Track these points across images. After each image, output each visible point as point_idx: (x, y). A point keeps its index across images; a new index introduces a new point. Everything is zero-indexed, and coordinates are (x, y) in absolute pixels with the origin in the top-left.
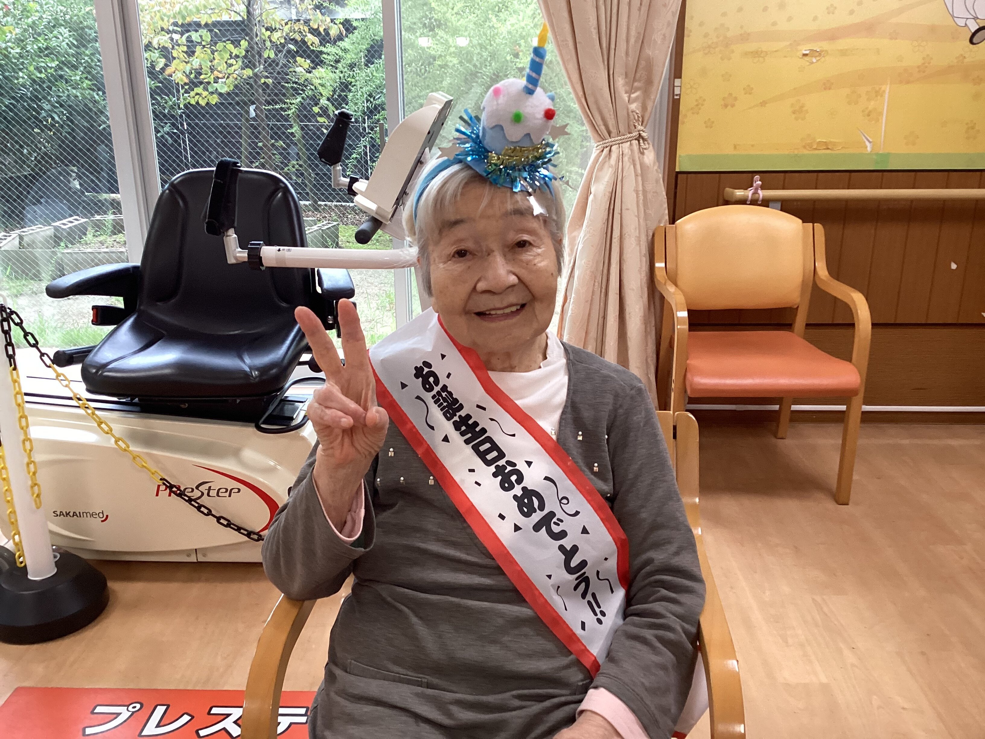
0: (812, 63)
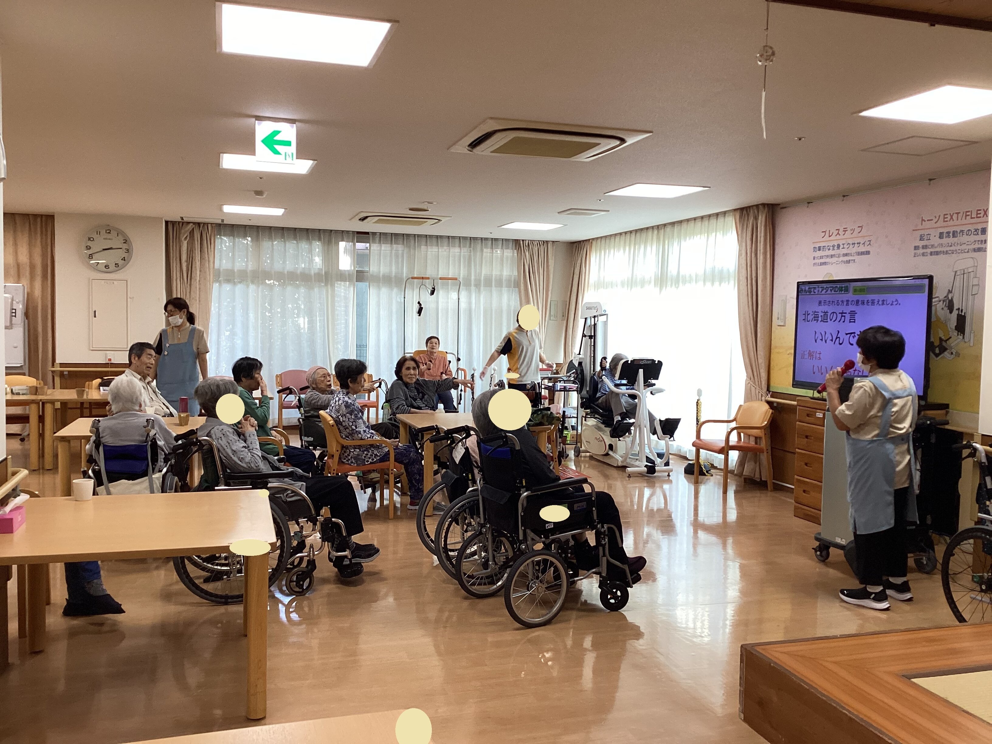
0: (790, 357)
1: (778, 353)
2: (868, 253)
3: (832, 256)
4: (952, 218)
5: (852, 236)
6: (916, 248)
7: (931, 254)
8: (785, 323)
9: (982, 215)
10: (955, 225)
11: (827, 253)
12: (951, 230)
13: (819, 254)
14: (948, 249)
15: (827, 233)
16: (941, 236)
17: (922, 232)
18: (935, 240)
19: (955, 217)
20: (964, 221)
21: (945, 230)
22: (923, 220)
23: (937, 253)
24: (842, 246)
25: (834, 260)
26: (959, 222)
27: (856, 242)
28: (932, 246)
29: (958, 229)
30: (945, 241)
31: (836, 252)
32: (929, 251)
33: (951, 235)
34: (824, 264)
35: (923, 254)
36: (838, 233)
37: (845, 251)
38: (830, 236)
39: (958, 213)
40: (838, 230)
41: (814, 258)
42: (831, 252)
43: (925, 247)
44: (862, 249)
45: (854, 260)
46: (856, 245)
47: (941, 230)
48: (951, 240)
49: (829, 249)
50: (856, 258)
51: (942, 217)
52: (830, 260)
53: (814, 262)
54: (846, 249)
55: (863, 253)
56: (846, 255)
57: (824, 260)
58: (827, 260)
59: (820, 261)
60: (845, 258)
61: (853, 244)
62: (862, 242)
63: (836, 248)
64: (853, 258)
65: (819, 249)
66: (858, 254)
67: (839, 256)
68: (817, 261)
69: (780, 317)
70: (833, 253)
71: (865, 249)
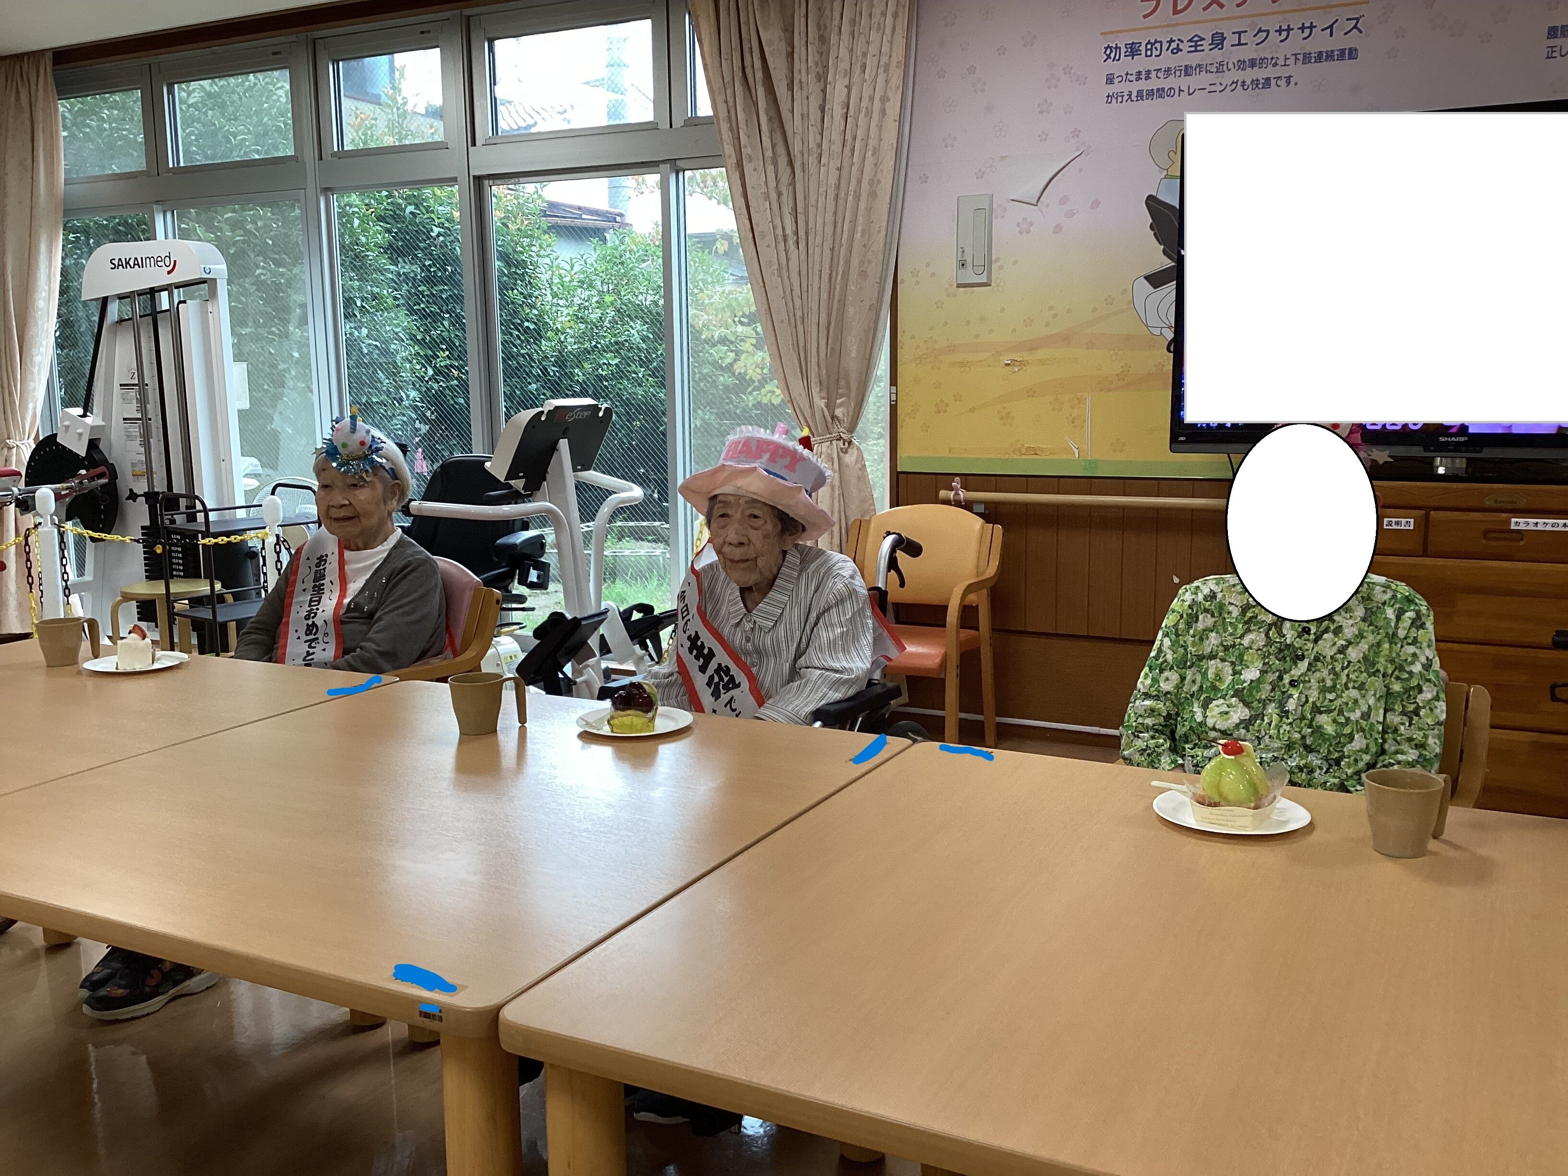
0: (1014, 372)
1: (963, 364)
2: (1352, 53)
3: (1187, 71)
6: (1557, 32)
8: (989, 276)
11: (1167, 60)
13: (1126, 65)
24: (1233, 39)
25: (1198, 81)
27: (1296, 25)
31: (1208, 55)
34: (1161, 93)
37: (1247, 53)
38: (1176, 12)
41: (1110, 80)
42: (1185, 59)
44: (1321, 42)
45: (1289, 78)
46: (1296, 34)
49: (1179, 50)
50: (1296, 70)
52: (1184, 82)
53: (1111, 89)
54: (1251, 46)
55: (1330, 56)
56: (1253, 63)
57: (1154, 84)
58: (1166, 84)
59: (1135, 87)
60: (1249, 75)
61: (1280, 31)
62: (1322, 21)
63: (1206, 46)
64: (1284, 72)
65: (1133, 50)
66: (1307, 58)
67: (1221, 68)
68: (1125, 87)
69: (969, 260)
70: (1194, 59)
71: (1338, 42)
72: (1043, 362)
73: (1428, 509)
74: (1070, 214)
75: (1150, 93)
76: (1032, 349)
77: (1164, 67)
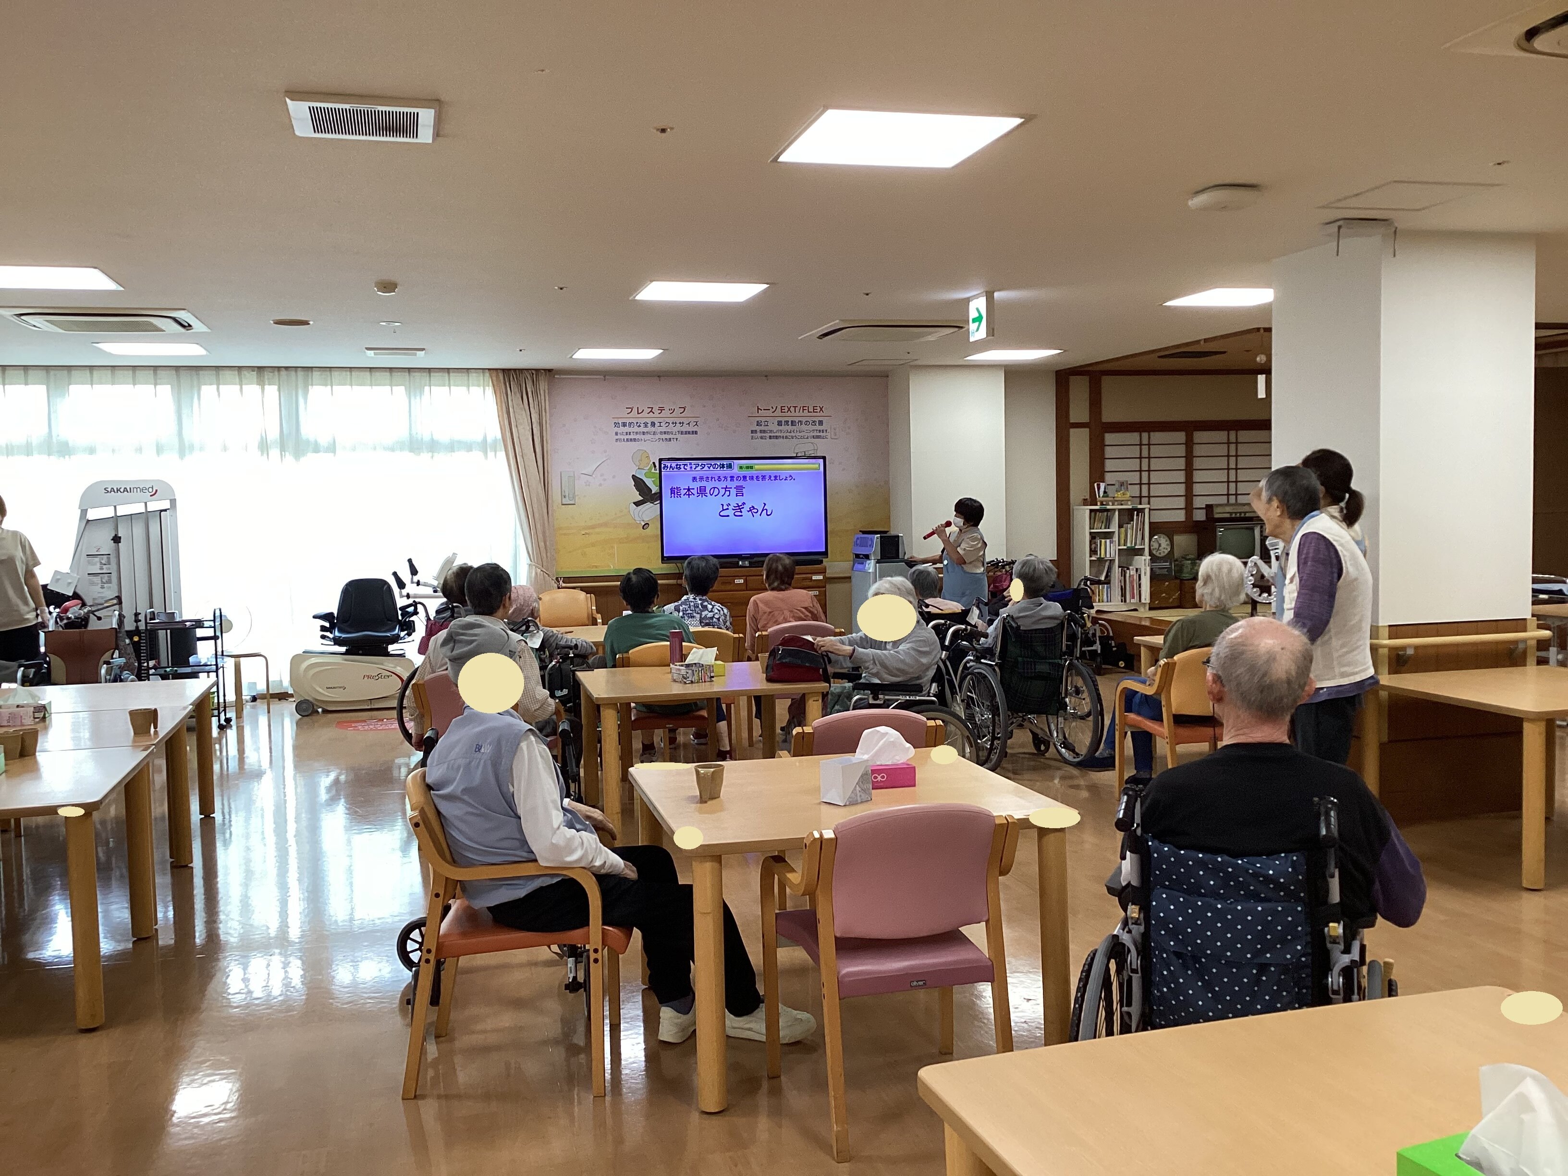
0: (586, 537)
1: (565, 534)
2: (696, 433)
3: (643, 433)
4: (789, 409)
5: (671, 415)
6: (752, 432)
7: (770, 437)
8: (574, 501)
9: (818, 411)
10: (796, 415)
11: (636, 429)
12: (790, 419)
13: (622, 429)
14: (788, 434)
15: (635, 410)
16: (780, 423)
17: (759, 419)
18: (775, 427)
19: (792, 409)
20: (801, 414)
21: (783, 419)
22: (758, 409)
23: (777, 437)
24: (657, 424)
25: (647, 437)
26: (797, 414)
27: (678, 422)
28: (771, 431)
29: (797, 420)
30: (783, 428)
31: (650, 429)
32: (768, 435)
33: (790, 423)
34: (635, 440)
35: (762, 438)
36: (651, 411)
37: (663, 429)
38: (638, 413)
39: (795, 407)
40: (652, 408)
41: (616, 434)
42: (642, 429)
43: (764, 432)
44: (686, 428)
45: (677, 439)
46: (678, 424)
47: (780, 419)
48: (790, 428)
49: (638, 426)
50: (679, 436)
51: (779, 408)
52: (642, 437)
53: (617, 437)
54: (664, 427)
55: (689, 433)
56: (665, 433)
57: (632, 437)
58: (637, 437)
59: (626, 437)
60: (664, 436)
61: (673, 423)
62: (686, 422)
63: (649, 425)
64: (675, 437)
65: (624, 425)
66: (682, 433)
67: (654, 433)
68: (622, 437)
69: (567, 495)
70: (645, 430)
71: (691, 429)
72: (598, 533)
73: (747, 576)
74: (605, 480)
75: (631, 440)
76: (593, 528)
77: (635, 431)
